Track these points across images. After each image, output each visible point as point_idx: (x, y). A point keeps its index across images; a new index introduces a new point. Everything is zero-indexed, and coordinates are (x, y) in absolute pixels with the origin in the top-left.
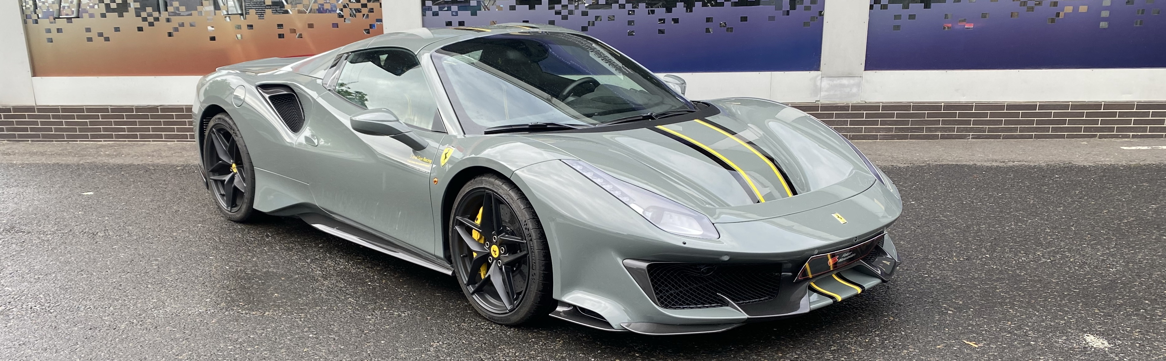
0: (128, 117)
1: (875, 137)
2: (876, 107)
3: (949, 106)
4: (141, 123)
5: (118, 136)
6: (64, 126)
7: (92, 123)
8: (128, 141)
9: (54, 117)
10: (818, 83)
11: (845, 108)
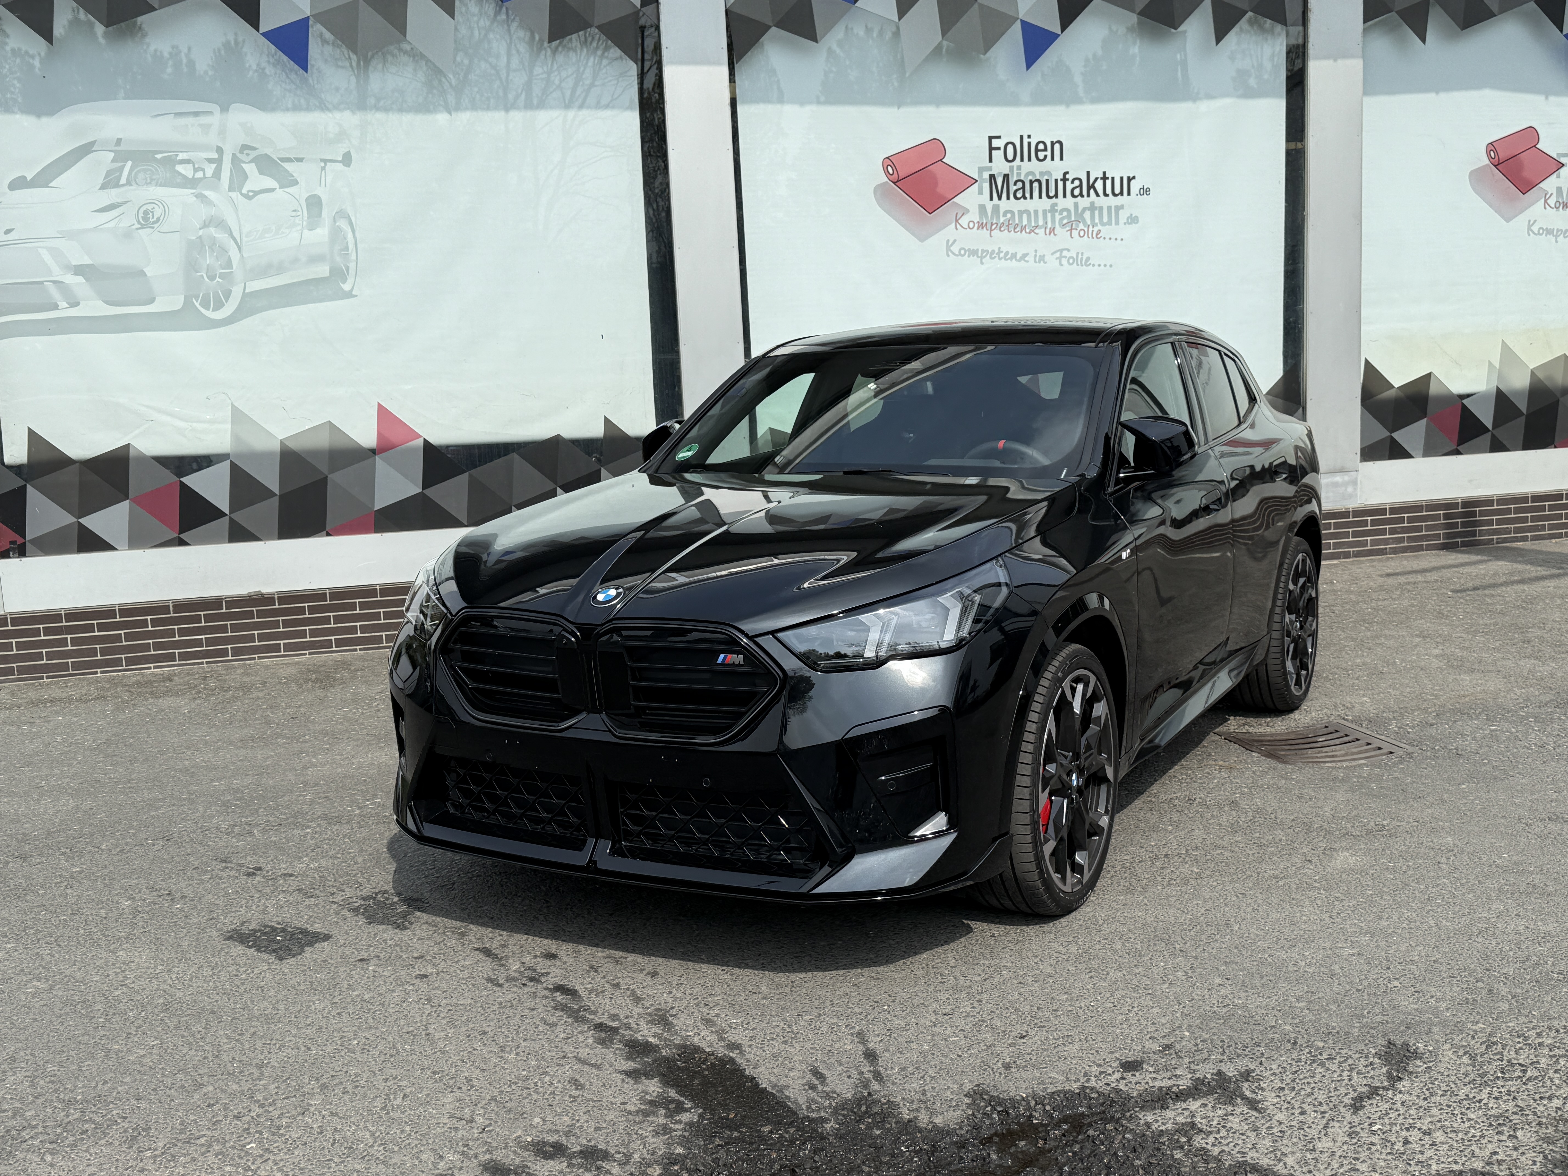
0: (208, 618)
2: (1382, 511)
3: (1467, 503)
4: (234, 628)
5: (184, 657)
6: (70, 648)
7: (128, 637)
8: (207, 663)
9: (47, 632)
11: (1345, 514)
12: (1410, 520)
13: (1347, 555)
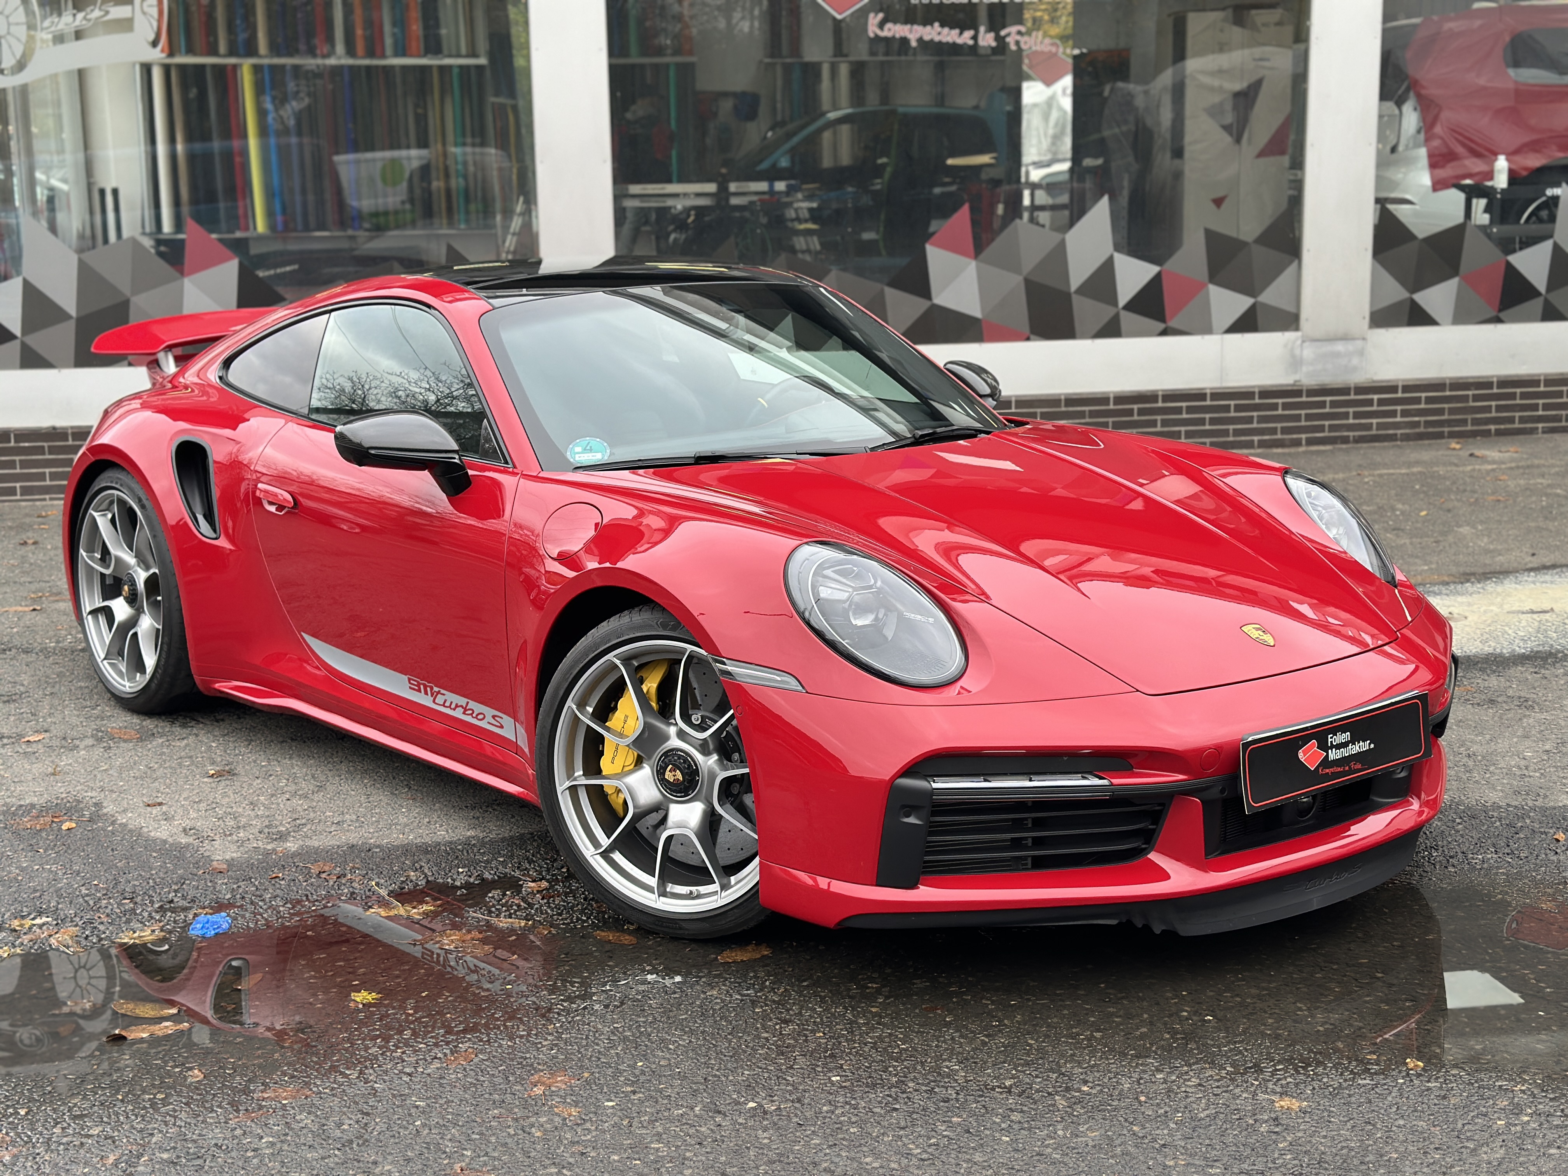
1: (1392, 438)
2: (1393, 389)
3: (1505, 382)
10: (1297, 352)
11: (1345, 391)
12: (1429, 400)
13: (1345, 440)
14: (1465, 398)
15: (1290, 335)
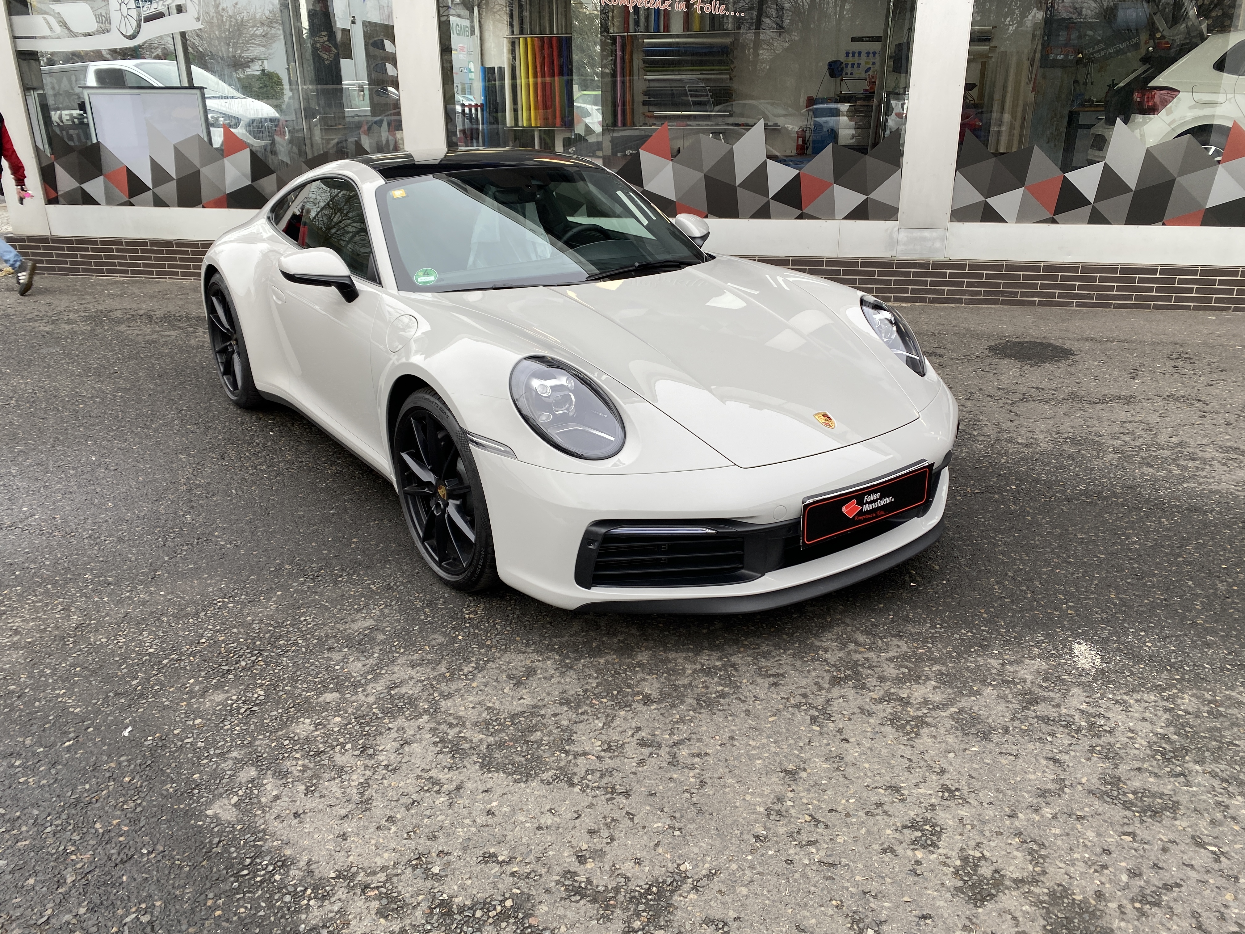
0: (143, 251)
1: (960, 301)
2: (962, 266)
3: (1051, 267)
5: (134, 272)
6: (79, 259)
7: (107, 257)
8: (145, 278)
9: (69, 249)
10: (895, 236)
11: (925, 265)
14: (1018, 277)
15: (889, 224)
